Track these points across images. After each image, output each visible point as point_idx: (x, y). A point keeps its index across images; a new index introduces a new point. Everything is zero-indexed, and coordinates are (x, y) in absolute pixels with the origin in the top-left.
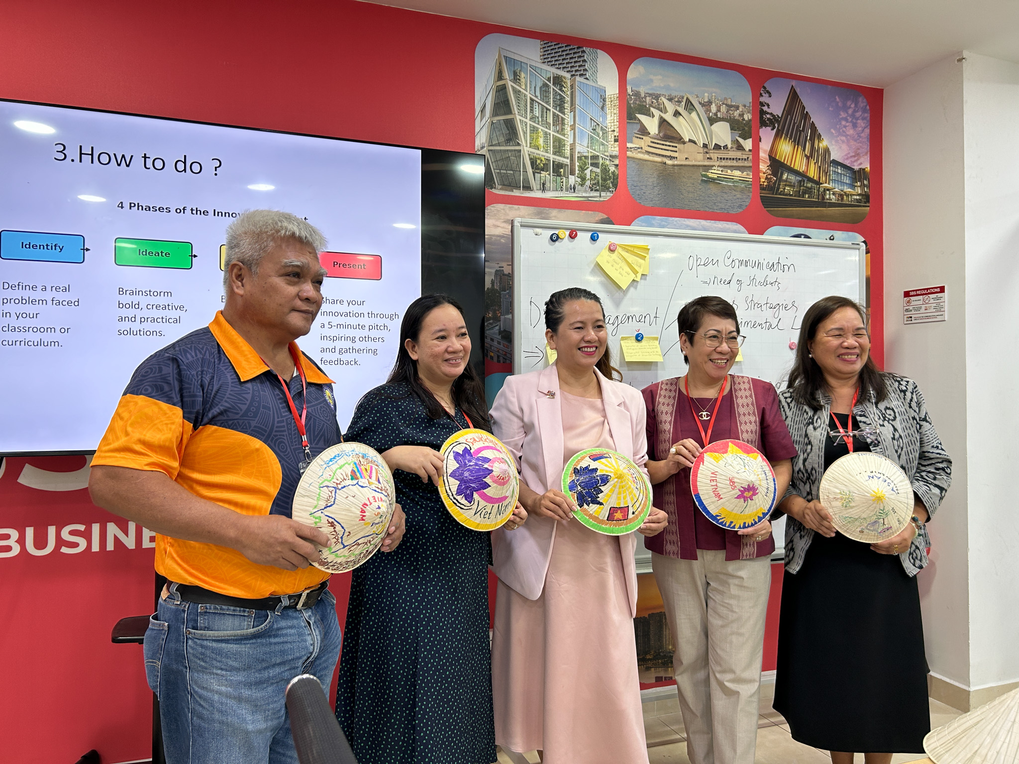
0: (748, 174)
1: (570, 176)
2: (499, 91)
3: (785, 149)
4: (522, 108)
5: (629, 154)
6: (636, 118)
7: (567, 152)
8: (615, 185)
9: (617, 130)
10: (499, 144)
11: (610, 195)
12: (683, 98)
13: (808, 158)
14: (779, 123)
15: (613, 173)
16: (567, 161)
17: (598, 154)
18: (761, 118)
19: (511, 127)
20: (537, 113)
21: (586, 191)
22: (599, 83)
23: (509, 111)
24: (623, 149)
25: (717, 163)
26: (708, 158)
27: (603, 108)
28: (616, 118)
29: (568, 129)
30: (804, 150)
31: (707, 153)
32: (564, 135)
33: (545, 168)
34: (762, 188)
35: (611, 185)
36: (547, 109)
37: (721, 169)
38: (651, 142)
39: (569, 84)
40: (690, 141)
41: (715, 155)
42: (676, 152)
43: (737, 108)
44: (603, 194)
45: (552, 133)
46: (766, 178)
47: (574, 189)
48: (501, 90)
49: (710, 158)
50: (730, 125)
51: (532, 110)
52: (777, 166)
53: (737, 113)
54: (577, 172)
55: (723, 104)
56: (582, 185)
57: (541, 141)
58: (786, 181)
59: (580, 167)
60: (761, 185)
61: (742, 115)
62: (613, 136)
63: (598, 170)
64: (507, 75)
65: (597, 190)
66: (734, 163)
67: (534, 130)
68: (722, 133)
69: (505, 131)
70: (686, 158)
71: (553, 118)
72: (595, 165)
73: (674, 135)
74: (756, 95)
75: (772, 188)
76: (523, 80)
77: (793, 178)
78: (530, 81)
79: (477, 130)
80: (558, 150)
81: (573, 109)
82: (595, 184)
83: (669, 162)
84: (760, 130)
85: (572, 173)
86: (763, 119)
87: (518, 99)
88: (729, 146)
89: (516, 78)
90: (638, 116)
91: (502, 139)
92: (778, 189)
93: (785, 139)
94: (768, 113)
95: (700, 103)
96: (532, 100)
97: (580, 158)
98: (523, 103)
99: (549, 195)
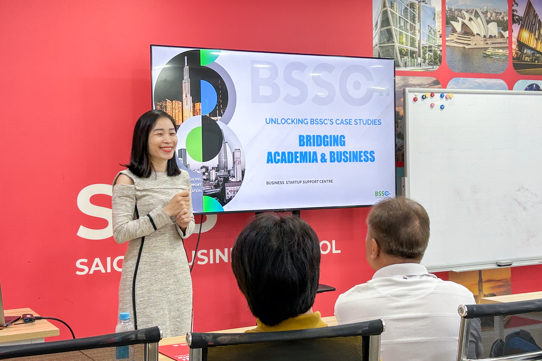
0: (506, 51)
1: (418, 58)
2: (384, 14)
3: (525, 35)
4: (395, 22)
5: (447, 44)
6: (450, 24)
7: (417, 45)
8: (440, 62)
9: (441, 31)
10: (384, 43)
11: (438, 67)
12: (473, 10)
13: (537, 40)
14: (522, 20)
15: (439, 55)
16: (417, 50)
17: (432, 45)
18: (513, 18)
19: (390, 33)
20: (402, 24)
21: (426, 66)
22: (432, 5)
23: (389, 25)
24: (444, 41)
25: (491, 46)
26: (486, 43)
27: (434, 19)
28: (441, 24)
29: (417, 31)
30: (535, 35)
31: (486, 40)
32: (415, 35)
33: (406, 55)
34: (514, 59)
35: (438, 62)
36: (407, 22)
37: (492, 49)
38: (458, 36)
39: (417, 7)
40: (478, 34)
41: (489, 42)
42: (470, 41)
43: (501, 14)
44: (434, 67)
45: (409, 35)
46: (516, 53)
47: (420, 65)
48: (385, 13)
49: (487, 43)
50: (497, 24)
51: (400, 23)
52: (521, 45)
53: (500, 17)
54: (422, 55)
55: (494, 12)
56: (424, 62)
57: (404, 40)
58: (526, 54)
59: (423, 52)
60: (513, 57)
61: (503, 18)
62: (439, 34)
63: (432, 54)
64: (388, 5)
65: (431, 65)
66: (500, 45)
67: (401, 34)
68: (493, 29)
69: (387, 35)
70: (475, 44)
71: (410, 26)
72: (430, 51)
73: (469, 31)
74: (511, 6)
75: (519, 58)
76: (395, 7)
77: (529, 52)
78: (399, 7)
79: (374, 36)
80: (412, 45)
81: (419, 21)
82: (430, 62)
83: (467, 47)
84: (513, 25)
85: (419, 56)
86: (514, 19)
87: (393, 17)
88: (497, 36)
89: (392, 6)
90: (451, 22)
91: (385, 40)
92: (522, 58)
93: (525, 29)
94: (516, 16)
95: (482, 12)
96: (400, 17)
97: (423, 48)
98: (395, 19)
99: (408, 69)
